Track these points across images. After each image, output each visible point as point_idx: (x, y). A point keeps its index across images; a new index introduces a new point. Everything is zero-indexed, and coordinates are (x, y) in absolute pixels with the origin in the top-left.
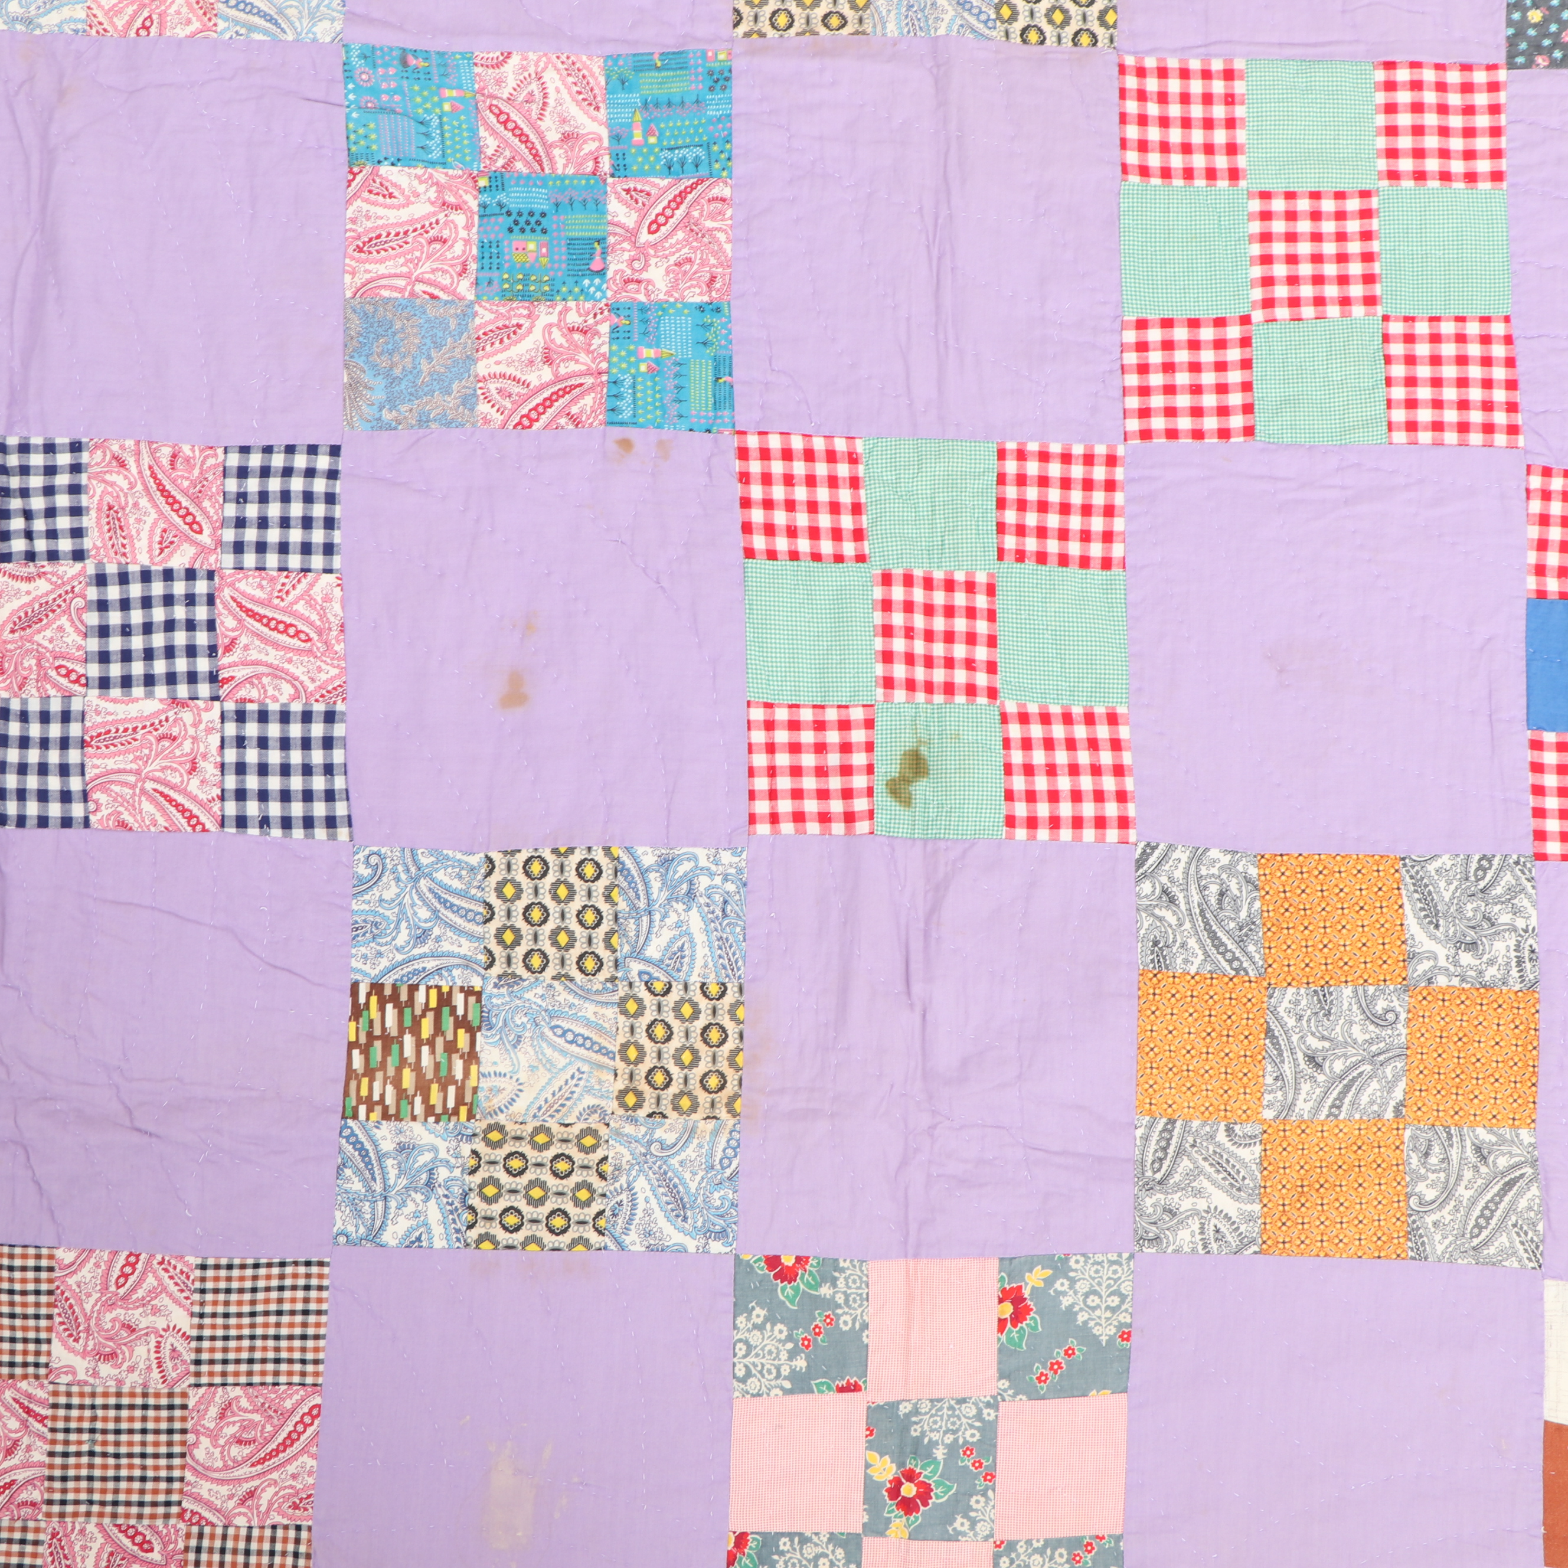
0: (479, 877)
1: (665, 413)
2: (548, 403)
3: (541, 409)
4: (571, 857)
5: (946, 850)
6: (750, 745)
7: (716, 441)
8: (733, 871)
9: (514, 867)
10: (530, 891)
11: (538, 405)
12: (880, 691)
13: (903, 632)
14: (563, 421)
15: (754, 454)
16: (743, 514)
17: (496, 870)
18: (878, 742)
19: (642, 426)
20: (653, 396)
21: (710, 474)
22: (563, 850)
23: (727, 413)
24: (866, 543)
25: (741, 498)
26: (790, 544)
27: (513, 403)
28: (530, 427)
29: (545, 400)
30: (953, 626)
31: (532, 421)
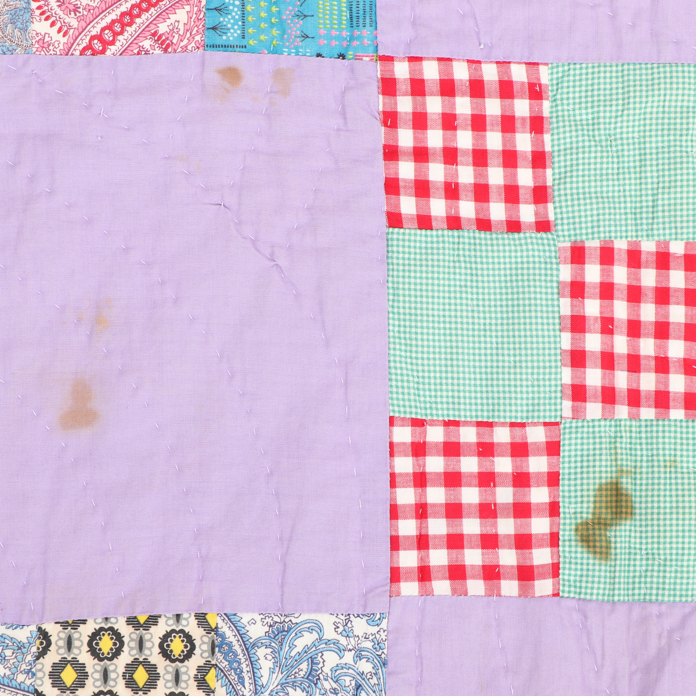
0: (29, 658)
1: (284, 32)
2: (127, 19)
3: (117, 28)
4: (153, 629)
5: (660, 616)
6: (393, 476)
7: (352, 70)
8: (369, 645)
9: (76, 643)
10: (97, 676)
11: (113, 22)
12: (568, 404)
13: (598, 326)
14: (147, 44)
15: (404, 87)
16: (387, 168)
17: (53, 648)
18: (564, 471)
19: (253, 51)
20: (269, 10)
21: (344, 115)
22: (142, 619)
23: (367, 32)
24: (550, 206)
25: (385, 147)
26: (448, 208)
27: (79, 19)
28: (103, 52)
29: (123, 14)
30: (667, 315)
31: (106, 44)
